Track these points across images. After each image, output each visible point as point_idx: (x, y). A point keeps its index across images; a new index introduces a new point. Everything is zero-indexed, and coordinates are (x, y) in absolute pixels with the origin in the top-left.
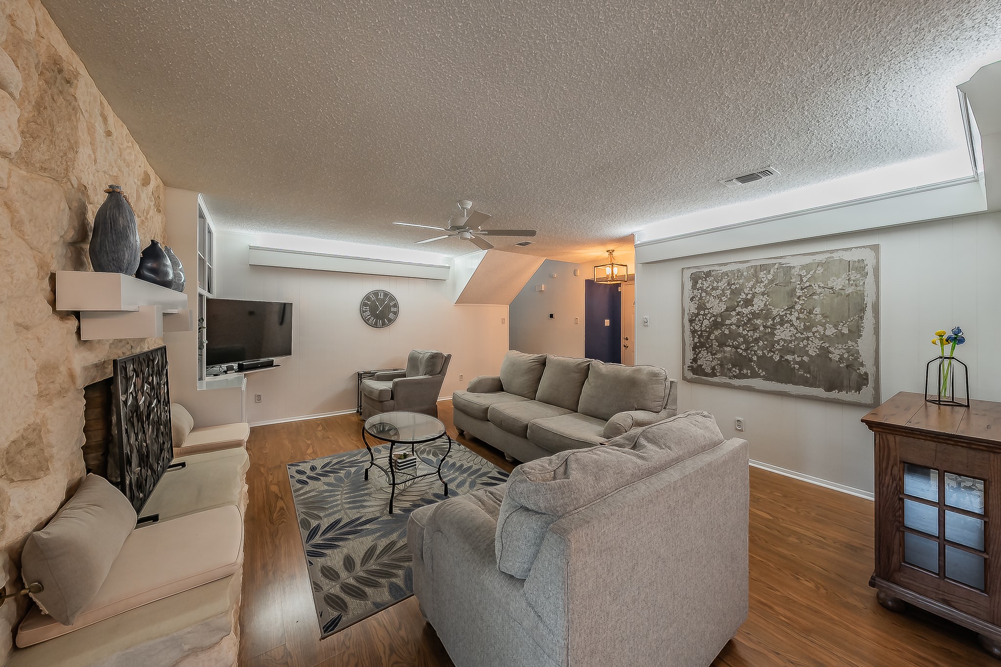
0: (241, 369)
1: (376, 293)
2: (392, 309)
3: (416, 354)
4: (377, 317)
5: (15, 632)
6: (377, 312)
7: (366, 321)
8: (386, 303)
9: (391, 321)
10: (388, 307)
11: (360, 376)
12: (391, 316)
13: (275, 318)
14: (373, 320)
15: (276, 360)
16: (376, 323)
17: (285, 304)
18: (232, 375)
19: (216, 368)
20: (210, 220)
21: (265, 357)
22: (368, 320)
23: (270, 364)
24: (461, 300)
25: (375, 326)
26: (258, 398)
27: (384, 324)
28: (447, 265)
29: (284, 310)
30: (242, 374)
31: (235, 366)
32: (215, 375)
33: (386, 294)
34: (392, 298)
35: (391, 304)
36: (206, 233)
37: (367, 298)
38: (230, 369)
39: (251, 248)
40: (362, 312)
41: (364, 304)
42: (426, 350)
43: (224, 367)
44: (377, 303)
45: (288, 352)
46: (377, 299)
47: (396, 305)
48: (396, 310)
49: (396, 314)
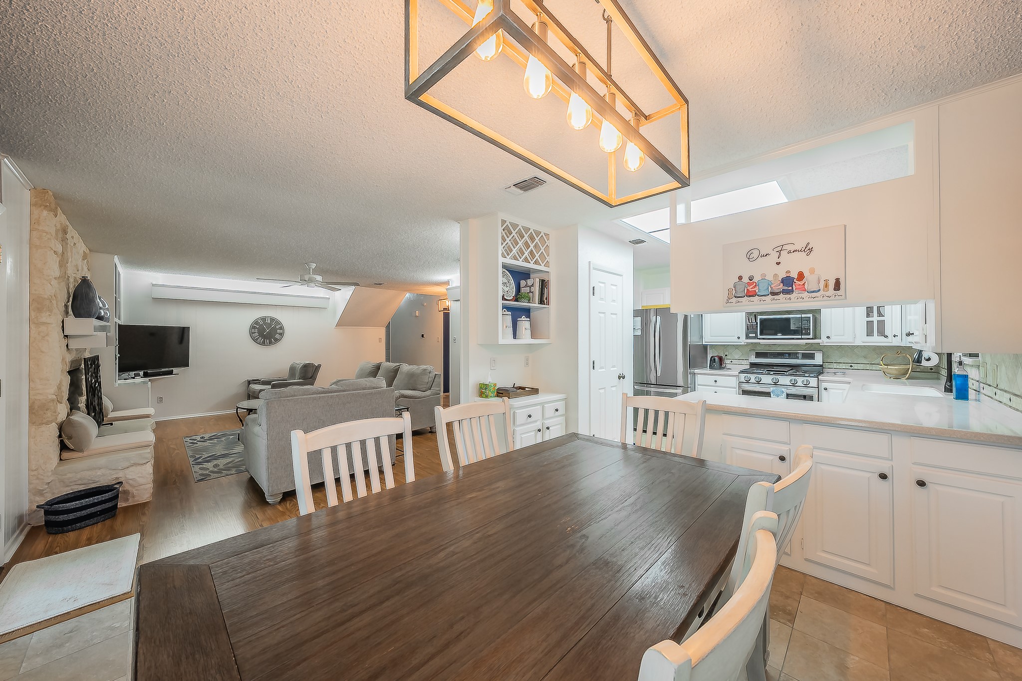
0: (146, 375)
1: (264, 319)
2: (279, 331)
3: (295, 365)
4: (265, 337)
5: (60, 454)
6: (265, 333)
7: (255, 340)
8: (272, 326)
9: (277, 340)
10: (275, 329)
11: (249, 382)
12: (277, 336)
13: (175, 338)
14: (261, 340)
15: (175, 370)
16: (264, 342)
17: (184, 328)
18: (138, 380)
19: (125, 375)
20: (120, 269)
21: (165, 368)
22: (257, 339)
23: (171, 373)
24: (339, 324)
25: (263, 344)
26: (160, 399)
27: (271, 343)
28: (328, 297)
29: (183, 332)
30: (147, 379)
31: (141, 373)
32: (125, 379)
33: (272, 319)
34: (278, 323)
35: (278, 327)
36: (117, 275)
37: (256, 322)
38: (138, 375)
39: (153, 285)
40: (251, 334)
41: (252, 328)
42: (301, 360)
43: (132, 374)
44: (265, 326)
45: (186, 364)
46: (265, 323)
47: (282, 328)
48: (281, 331)
49: (282, 334)
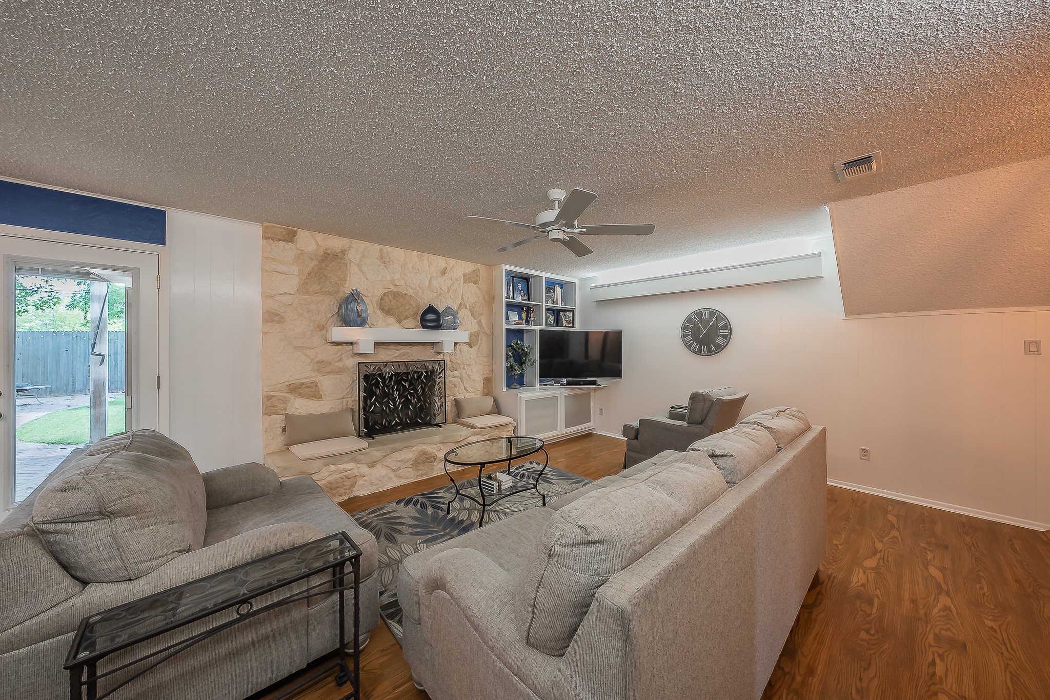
1: (699, 313)
2: (721, 332)
4: (701, 342)
6: (701, 337)
7: (689, 347)
8: (711, 324)
9: (720, 348)
10: (716, 329)
12: (720, 340)
14: (696, 346)
16: (700, 349)
21: (590, 377)
22: (690, 346)
23: (594, 383)
25: (699, 352)
26: (601, 411)
27: (710, 351)
30: (569, 388)
31: (565, 380)
33: (712, 313)
34: (721, 318)
35: (720, 325)
37: (689, 320)
39: (591, 288)
40: (683, 337)
41: (685, 328)
44: (700, 325)
45: (617, 374)
46: (701, 320)
47: (727, 326)
48: (726, 332)
49: (727, 337)
